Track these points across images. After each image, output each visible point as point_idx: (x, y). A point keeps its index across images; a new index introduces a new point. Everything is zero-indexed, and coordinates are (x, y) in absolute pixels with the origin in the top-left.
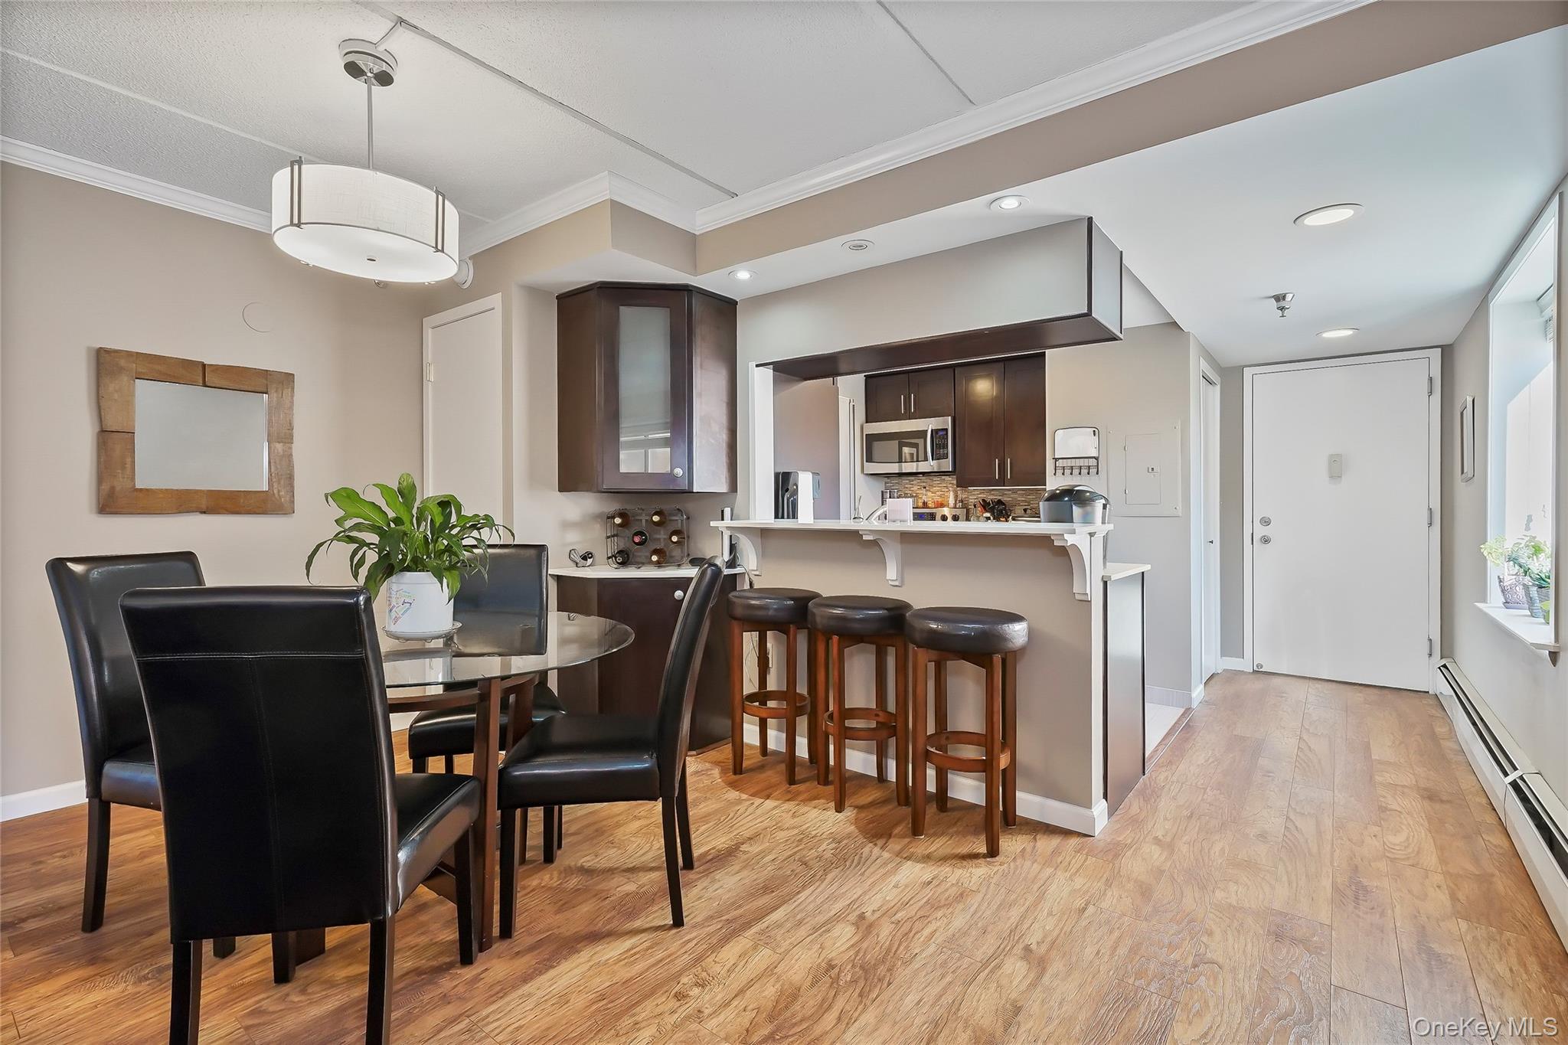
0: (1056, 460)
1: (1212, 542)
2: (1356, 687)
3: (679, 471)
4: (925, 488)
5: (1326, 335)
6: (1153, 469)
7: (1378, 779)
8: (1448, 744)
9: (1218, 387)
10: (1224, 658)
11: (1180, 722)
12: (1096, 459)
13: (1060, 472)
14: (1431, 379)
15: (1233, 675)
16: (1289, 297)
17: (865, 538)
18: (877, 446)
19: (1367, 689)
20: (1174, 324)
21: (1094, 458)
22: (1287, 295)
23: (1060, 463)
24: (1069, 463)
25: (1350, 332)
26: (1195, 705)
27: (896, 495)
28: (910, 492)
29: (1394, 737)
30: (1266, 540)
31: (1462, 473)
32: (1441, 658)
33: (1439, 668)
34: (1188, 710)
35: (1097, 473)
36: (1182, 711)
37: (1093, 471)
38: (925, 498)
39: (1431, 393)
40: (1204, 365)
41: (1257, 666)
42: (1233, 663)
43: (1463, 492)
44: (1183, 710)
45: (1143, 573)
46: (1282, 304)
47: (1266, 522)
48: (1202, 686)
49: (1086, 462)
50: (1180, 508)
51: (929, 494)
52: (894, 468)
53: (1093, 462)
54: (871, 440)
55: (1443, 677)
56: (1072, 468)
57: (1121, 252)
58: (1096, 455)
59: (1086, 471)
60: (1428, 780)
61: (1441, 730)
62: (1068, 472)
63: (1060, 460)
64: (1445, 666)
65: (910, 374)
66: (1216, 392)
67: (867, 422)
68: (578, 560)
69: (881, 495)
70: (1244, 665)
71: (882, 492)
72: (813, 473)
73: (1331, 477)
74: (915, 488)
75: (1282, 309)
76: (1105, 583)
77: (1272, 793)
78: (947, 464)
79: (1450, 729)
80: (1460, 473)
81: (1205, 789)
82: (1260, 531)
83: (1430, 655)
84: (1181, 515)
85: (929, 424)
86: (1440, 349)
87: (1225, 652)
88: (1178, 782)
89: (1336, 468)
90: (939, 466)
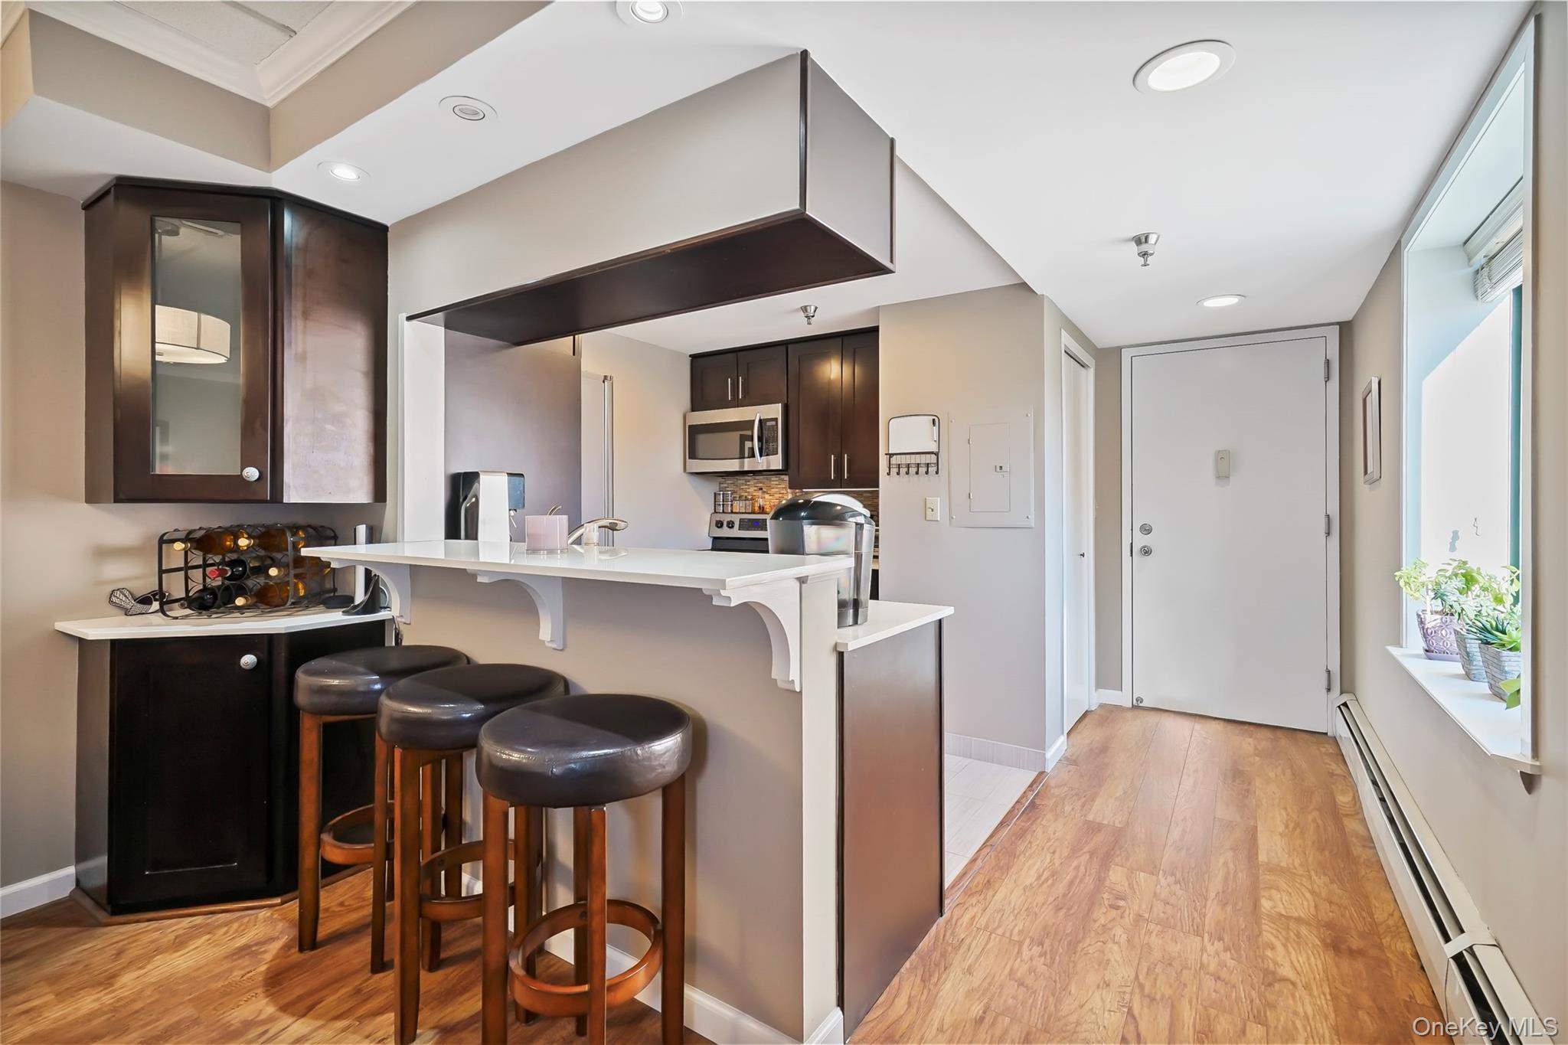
0: (891, 455)
1: (1083, 555)
2: (1246, 727)
3: (252, 473)
4: (761, 489)
5: (1211, 303)
6: (1001, 467)
7: (1266, 904)
8: (1351, 825)
9: (1091, 372)
10: (1100, 690)
11: (1023, 800)
12: (937, 454)
13: (894, 471)
14: (1328, 362)
15: (1108, 714)
16: (1152, 239)
17: (480, 579)
18: (702, 438)
19: (1258, 730)
20: (1024, 286)
21: (932, 453)
22: (1150, 236)
23: (894, 460)
24: (904, 460)
25: (1234, 300)
26: (1049, 767)
27: (730, 498)
28: (746, 494)
29: (1288, 815)
30: (1146, 551)
31: (1366, 472)
32: (1342, 693)
33: (1339, 707)
34: (1042, 774)
35: (937, 473)
36: (1034, 775)
37: (932, 470)
38: (761, 502)
39: (1328, 378)
40: (1067, 340)
41: (1137, 700)
42: (1111, 697)
43: (1368, 500)
44: (1036, 774)
45: (940, 621)
46: (1144, 248)
47: (1146, 530)
48: (1063, 738)
49: (924, 459)
50: (1032, 517)
51: (767, 496)
52: (733, 465)
53: (933, 459)
54: (694, 433)
55: (1343, 720)
56: (908, 466)
57: (892, 141)
58: (935, 450)
59: (925, 469)
60: (1331, 903)
61: (1343, 799)
62: (903, 470)
63: (895, 456)
64: (1345, 704)
65: (740, 354)
66: (1089, 377)
67: (693, 410)
68: (130, 603)
69: (713, 496)
70: (1123, 698)
71: (715, 494)
72: (510, 474)
73: (1218, 477)
74: (752, 490)
75: (1144, 255)
76: (841, 655)
77: (1116, 947)
78: (776, 462)
79: (1354, 797)
80: (1363, 474)
81: (1021, 944)
82: (1140, 540)
83: (1329, 690)
84: (1033, 525)
85: (755, 413)
86: (1338, 327)
87: (1101, 683)
88: (986, 928)
89: (1224, 466)
90: (768, 463)
